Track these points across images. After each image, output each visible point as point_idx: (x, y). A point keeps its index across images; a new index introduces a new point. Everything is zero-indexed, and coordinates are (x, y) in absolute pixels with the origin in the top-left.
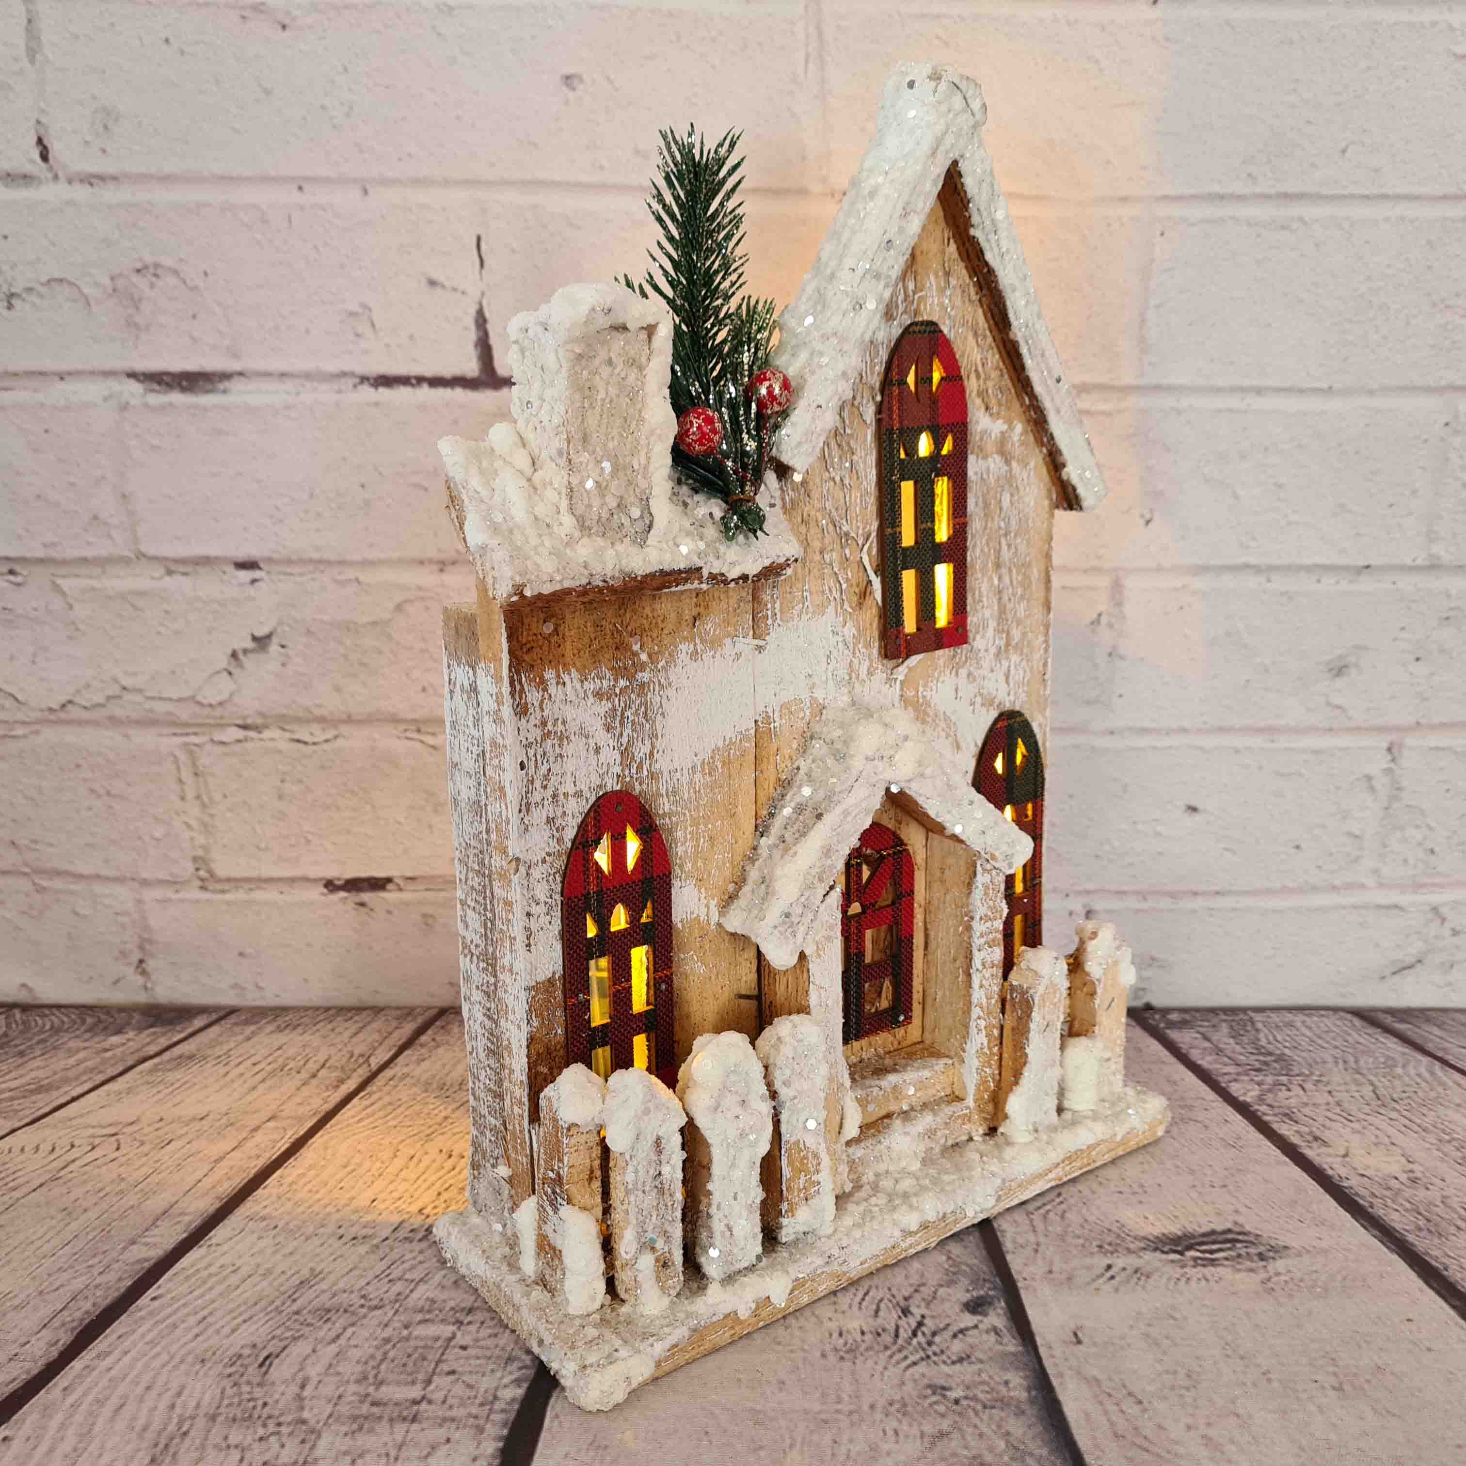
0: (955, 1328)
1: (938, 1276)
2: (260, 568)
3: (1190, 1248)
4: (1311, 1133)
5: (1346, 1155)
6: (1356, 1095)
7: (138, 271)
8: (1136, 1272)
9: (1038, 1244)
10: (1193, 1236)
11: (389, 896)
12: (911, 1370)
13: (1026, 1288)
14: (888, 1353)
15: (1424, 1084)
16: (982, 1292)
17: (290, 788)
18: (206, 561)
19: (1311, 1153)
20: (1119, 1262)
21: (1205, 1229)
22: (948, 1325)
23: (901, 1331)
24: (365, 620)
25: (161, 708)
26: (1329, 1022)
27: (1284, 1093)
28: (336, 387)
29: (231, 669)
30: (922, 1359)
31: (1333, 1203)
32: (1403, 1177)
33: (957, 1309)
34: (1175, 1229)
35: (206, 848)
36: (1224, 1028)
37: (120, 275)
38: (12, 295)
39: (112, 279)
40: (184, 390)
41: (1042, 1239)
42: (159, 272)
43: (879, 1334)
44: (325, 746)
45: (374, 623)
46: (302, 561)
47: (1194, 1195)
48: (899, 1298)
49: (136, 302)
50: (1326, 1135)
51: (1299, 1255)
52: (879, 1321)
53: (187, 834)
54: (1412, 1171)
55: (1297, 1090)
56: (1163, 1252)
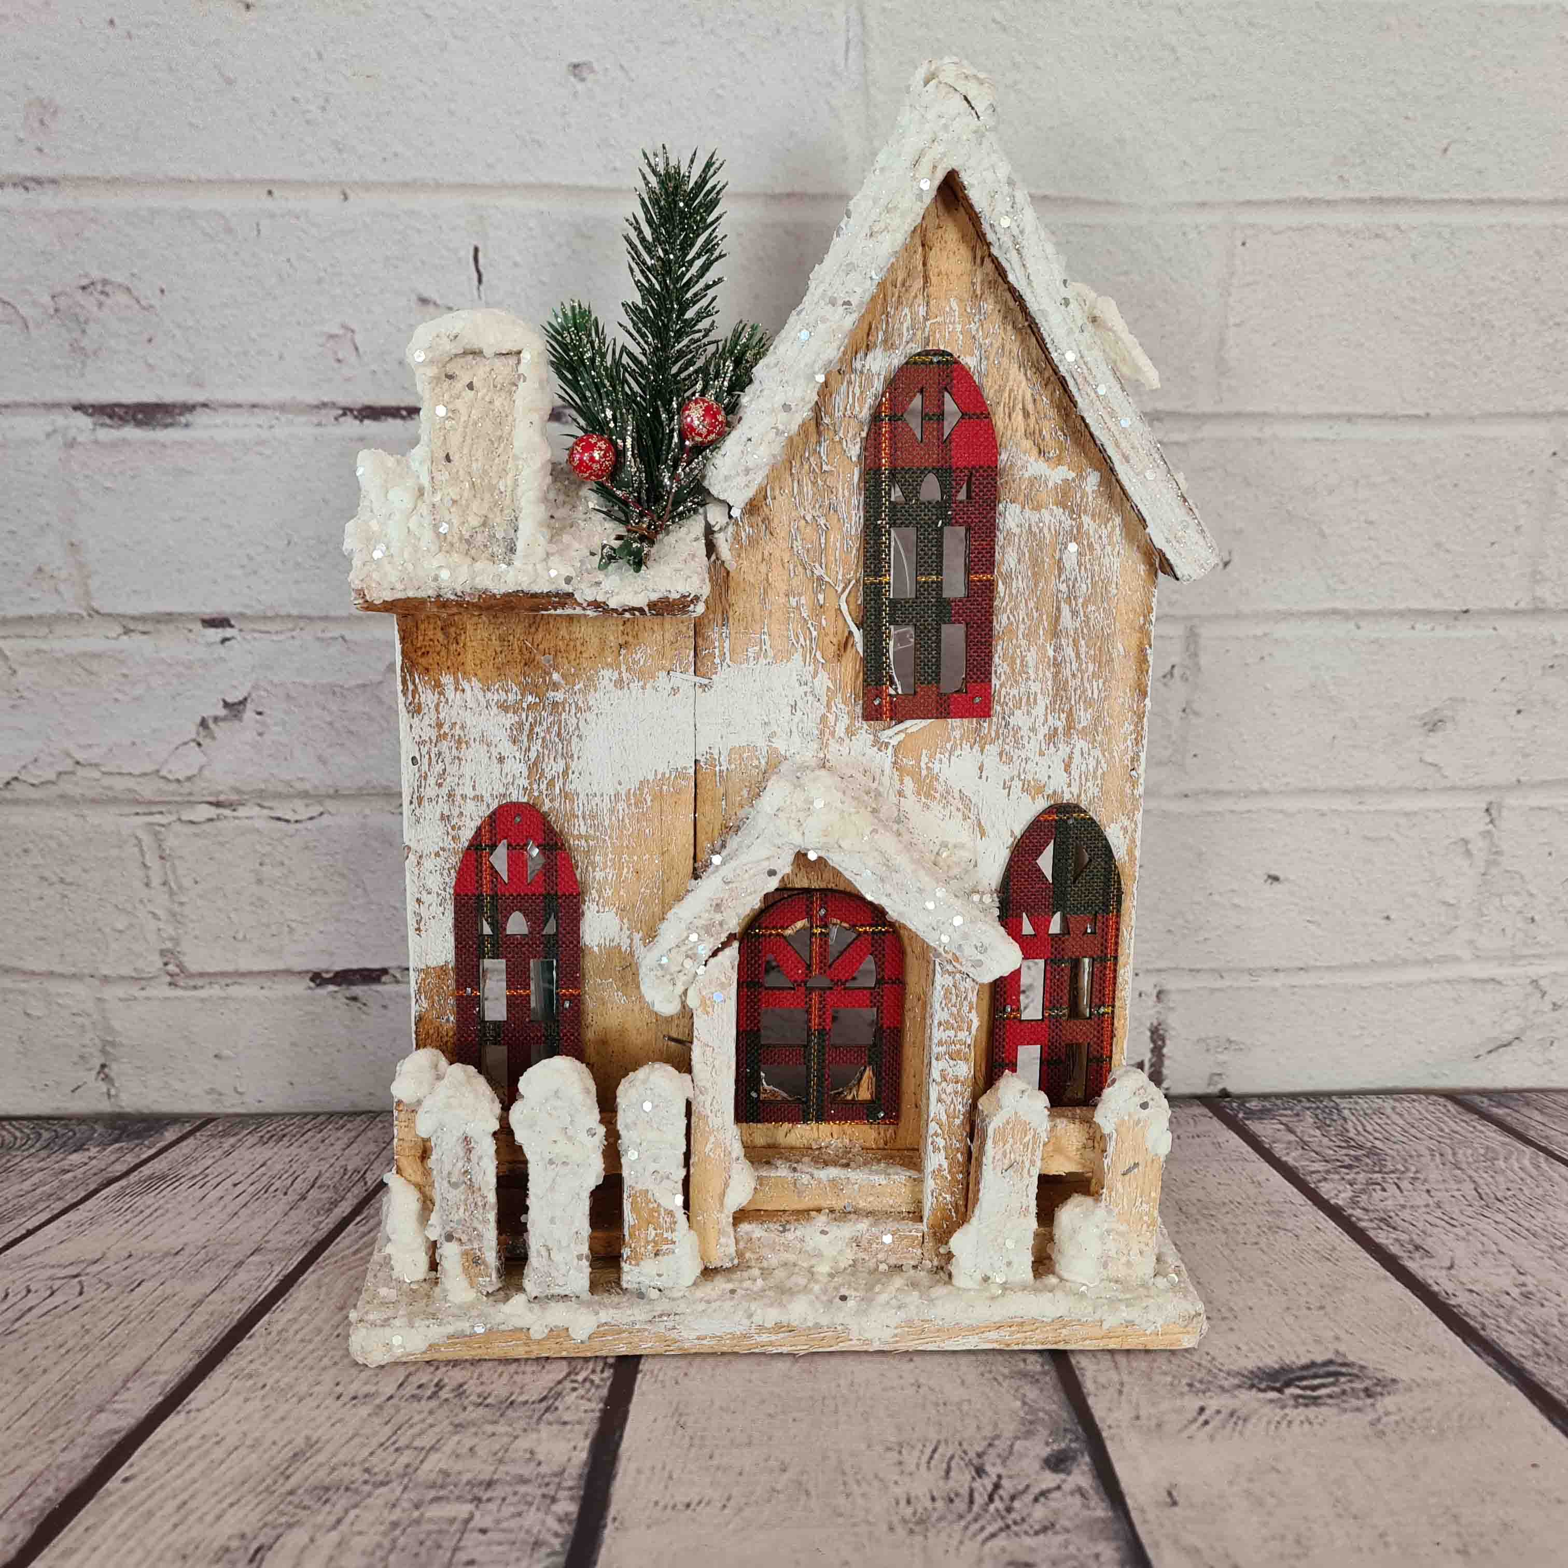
0: (1035, 1490)
1: (1012, 1427)
2: (232, 626)
3: (1288, 1384)
4: (1412, 1240)
5: (1451, 1267)
6: (1456, 1193)
7: (84, 288)
8: (1232, 1415)
9: (1122, 1384)
10: (1292, 1370)
11: (386, 988)
12: (989, 1544)
13: (1112, 1439)
14: (963, 1523)
15: (1529, 1180)
16: (1063, 1445)
17: (267, 871)
18: (168, 618)
19: (1412, 1266)
20: (1214, 1403)
21: (1304, 1361)
22: (1028, 1487)
23: (976, 1495)
24: (353, 683)
25: (120, 784)
26: (1420, 1108)
27: (1378, 1195)
28: (315, 420)
29: (201, 740)
30: (1001, 1530)
31: (1441, 1326)
32: (1515, 1292)
33: (1037, 1465)
34: (1271, 1361)
35: (176, 941)
36: (1309, 1118)
37: (63, 293)
39: (53, 297)
40: (139, 424)
41: (1126, 1378)
42: (108, 289)
43: (951, 1501)
44: (309, 825)
45: (364, 686)
46: (280, 618)
47: (1290, 1320)
48: (972, 1455)
49: (82, 324)
50: (1428, 1244)
51: (1408, 1389)
52: (951, 1483)
53: (153, 924)
54: (1524, 1285)
55: (1392, 1189)
56: (1260, 1390)
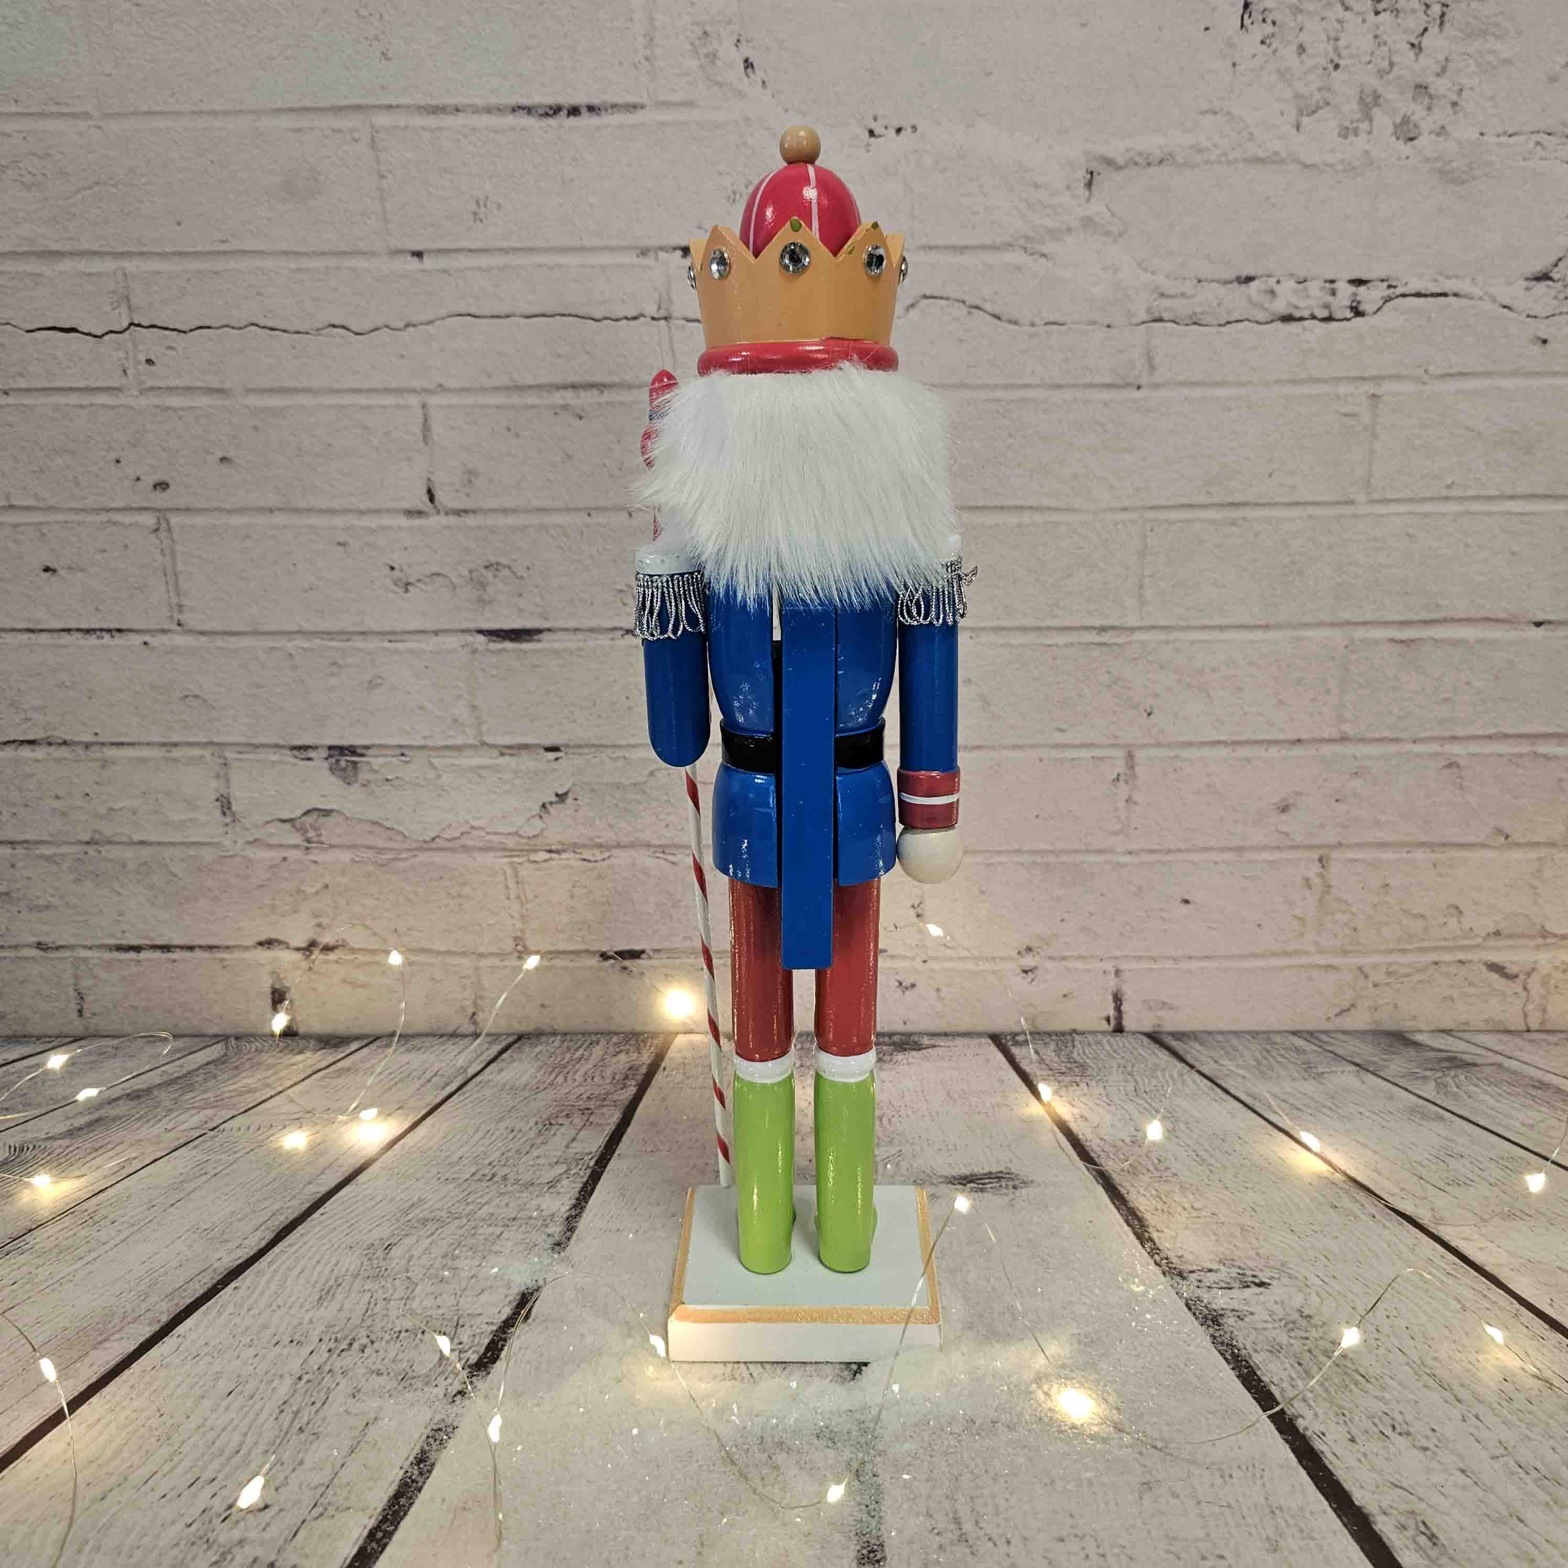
2: (561, 751)
7: (487, 567)
11: (642, 962)
17: (577, 891)
18: (525, 747)
24: (628, 784)
25: (496, 839)
28: (610, 635)
29: (542, 815)
35: (523, 931)
37: (476, 570)
38: (408, 584)
39: (470, 572)
40: (512, 640)
42: (499, 567)
44: (603, 863)
45: (635, 784)
46: (587, 746)
49: (484, 587)
53: (511, 922)
